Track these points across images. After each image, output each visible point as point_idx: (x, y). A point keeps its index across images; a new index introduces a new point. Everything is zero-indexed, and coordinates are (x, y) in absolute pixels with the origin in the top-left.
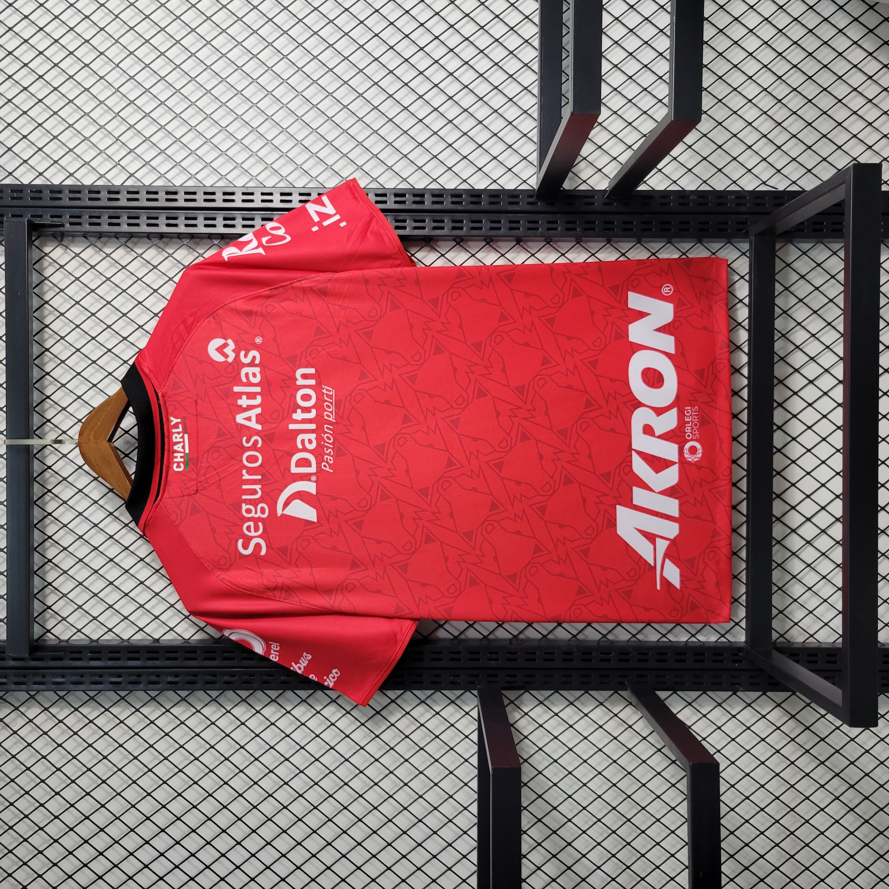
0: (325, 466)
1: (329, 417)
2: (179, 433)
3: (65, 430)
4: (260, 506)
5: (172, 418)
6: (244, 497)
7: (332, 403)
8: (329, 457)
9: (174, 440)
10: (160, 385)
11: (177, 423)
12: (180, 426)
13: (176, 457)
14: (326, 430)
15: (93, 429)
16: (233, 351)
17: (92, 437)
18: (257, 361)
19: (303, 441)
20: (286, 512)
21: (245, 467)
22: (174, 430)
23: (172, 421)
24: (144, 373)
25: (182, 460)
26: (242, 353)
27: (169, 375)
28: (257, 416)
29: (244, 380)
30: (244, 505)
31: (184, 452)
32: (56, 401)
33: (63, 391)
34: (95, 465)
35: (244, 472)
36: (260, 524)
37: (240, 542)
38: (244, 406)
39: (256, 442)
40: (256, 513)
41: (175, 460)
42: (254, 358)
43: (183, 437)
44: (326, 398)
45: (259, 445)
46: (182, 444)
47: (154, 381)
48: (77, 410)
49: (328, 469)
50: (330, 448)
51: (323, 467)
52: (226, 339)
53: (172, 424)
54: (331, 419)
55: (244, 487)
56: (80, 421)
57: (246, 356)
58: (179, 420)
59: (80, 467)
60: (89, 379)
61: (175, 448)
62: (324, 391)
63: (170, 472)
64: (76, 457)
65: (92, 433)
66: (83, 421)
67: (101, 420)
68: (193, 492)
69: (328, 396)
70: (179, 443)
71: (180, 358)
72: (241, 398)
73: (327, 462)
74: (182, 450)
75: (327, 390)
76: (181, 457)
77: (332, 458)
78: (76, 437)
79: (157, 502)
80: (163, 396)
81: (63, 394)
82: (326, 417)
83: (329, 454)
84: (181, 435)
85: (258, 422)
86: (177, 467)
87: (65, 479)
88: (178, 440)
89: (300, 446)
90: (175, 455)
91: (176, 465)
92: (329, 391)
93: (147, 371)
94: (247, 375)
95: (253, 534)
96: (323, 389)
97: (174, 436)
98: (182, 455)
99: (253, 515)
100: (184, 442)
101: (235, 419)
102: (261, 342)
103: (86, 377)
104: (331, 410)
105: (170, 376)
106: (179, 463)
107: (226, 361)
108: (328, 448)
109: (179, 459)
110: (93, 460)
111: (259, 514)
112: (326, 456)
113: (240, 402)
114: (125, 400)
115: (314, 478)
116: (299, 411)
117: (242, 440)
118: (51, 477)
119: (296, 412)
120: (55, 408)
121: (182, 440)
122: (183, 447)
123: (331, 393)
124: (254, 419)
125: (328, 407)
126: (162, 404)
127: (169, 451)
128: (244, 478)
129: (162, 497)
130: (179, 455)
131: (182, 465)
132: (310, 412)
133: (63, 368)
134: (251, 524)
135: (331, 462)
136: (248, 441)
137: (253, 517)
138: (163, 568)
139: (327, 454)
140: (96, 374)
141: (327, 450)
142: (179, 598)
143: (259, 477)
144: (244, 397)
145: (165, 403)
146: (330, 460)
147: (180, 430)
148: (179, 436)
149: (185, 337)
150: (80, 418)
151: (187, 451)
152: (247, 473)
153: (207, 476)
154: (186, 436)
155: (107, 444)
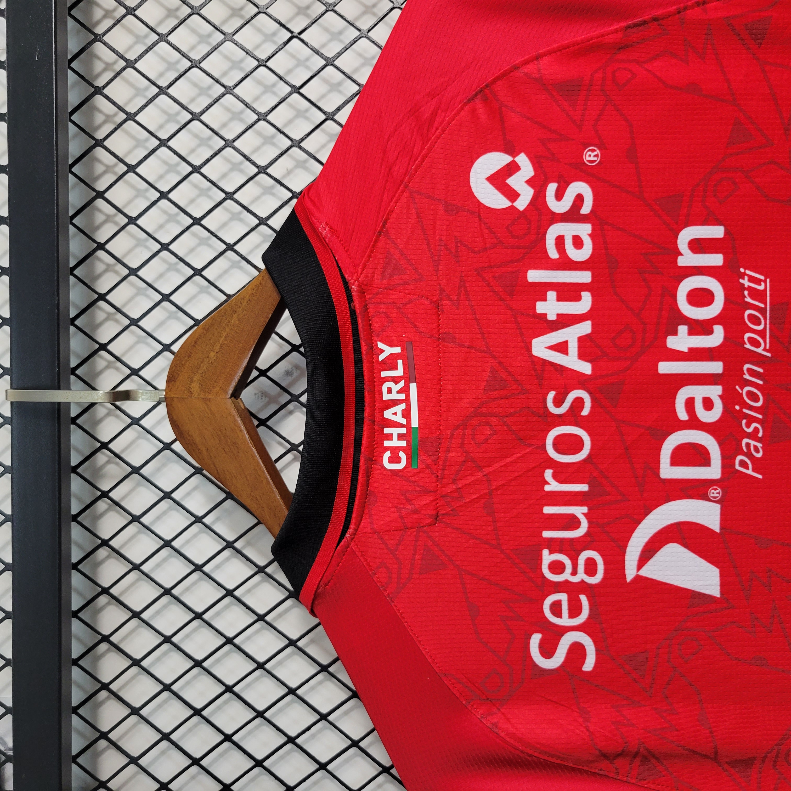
0: (743, 464)
1: (757, 345)
2: (396, 380)
3: (137, 366)
4: (585, 555)
5: (380, 345)
6: (547, 534)
7: (762, 311)
8: (753, 443)
9: (386, 397)
10: (355, 266)
11: (394, 357)
12: (400, 363)
13: (390, 437)
14: (747, 376)
15: (198, 368)
16: (529, 182)
17: (195, 387)
18: (586, 209)
19: (690, 403)
20: (646, 572)
21: (552, 463)
22: (384, 374)
23: (382, 351)
24: (318, 235)
25: (403, 443)
26: (552, 188)
27: (377, 241)
28: (582, 340)
29: (553, 254)
30: (545, 552)
31: (408, 426)
32: (118, 305)
33: (132, 285)
34: (203, 449)
35: (548, 474)
36: (583, 599)
37: (536, 639)
38: (552, 317)
39: (579, 402)
40: (574, 573)
41: (387, 443)
42: (579, 199)
43: (405, 390)
44: (748, 300)
45: (585, 412)
46: (403, 406)
47: (340, 255)
48: (161, 324)
49: (750, 472)
50: (756, 420)
51: (737, 467)
52: (514, 154)
53: (382, 357)
54: (760, 350)
55: (548, 510)
56: (167, 348)
57: (559, 196)
58: (397, 350)
59: (167, 446)
60: (187, 260)
61: (388, 414)
62: (746, 282)
63: (376, 473)
64: (159, 422)
65: (197, 377)
66: (175, 348)
67: (217, 348)
68: (428, 521)
69: (755, 294)
70: (394, 403)
71: (403, 199)
72: (544, 299)
73: (749, 454)
74: (404, 421)
75: (752, 279)
76: (400, 437)
77: (759, 445)
78: (161, 384)
79: (345, 540)
80: (362, 292)
81: (132, 291)
82: (748, 346)
83: (753, 437)
84: (402, 384)
85: (582, 356)
86: (391, 460)
87: (136, 470)
88: (395, 396)
89: (683, 415)
90: (387, 431)
91: (387, 454)
92: (758, 282)
93: (325, 232)
94: (560, 241)
95: (565, 621)
96: (743, 276)
97: (385, 388)
98: (403, 431)
99: (566, 576)
100: (407, 401)
101: (529, 348)
102: (598, 160)
103: (180, 254)
104: (761, 328)
105: (379, 245)
106: (395, 450)
107: (512, 208)
108: (751, 420)
109: (395, 442)
110: (198, 439)
111: (581, 576)
112: (745, 441)
113: (541, 307)
114: (274, 298)
115: (715, 493)
116: (683, 329)
117: (545, 399)
118: (108, 462)
119: (675, 333)
120: (117, 321)
121: (402, 396)
122: (406, 413)
123: (762, 287)
124: (573, 348)
125: (756, 321)
126: (358, 311)
127: (373, 421)
128: (547, 488)
129: (356, 530)
130: (395, 432)
131: (402, 455)
132: (710, 332)
133: (132, 236)
134: (563, 597)
135: (759, 455)
136: (558, 402)
137: (567, 581)
138: (339, 663)
139: (749, 436)
140: (200, 249)
141: (748, 426)
142: (371, 726)
143: (584, 487)
144: (552, 295)
145: (365, 308)
146: (757, 450)
147: (400, 372)
148: (396, 388)
149: (416, 151)
150: (167, 342)
151: (415, 423)
152: (555, 477)
153: (461, 484)
154: (413, 387)
155: (229, 403)
